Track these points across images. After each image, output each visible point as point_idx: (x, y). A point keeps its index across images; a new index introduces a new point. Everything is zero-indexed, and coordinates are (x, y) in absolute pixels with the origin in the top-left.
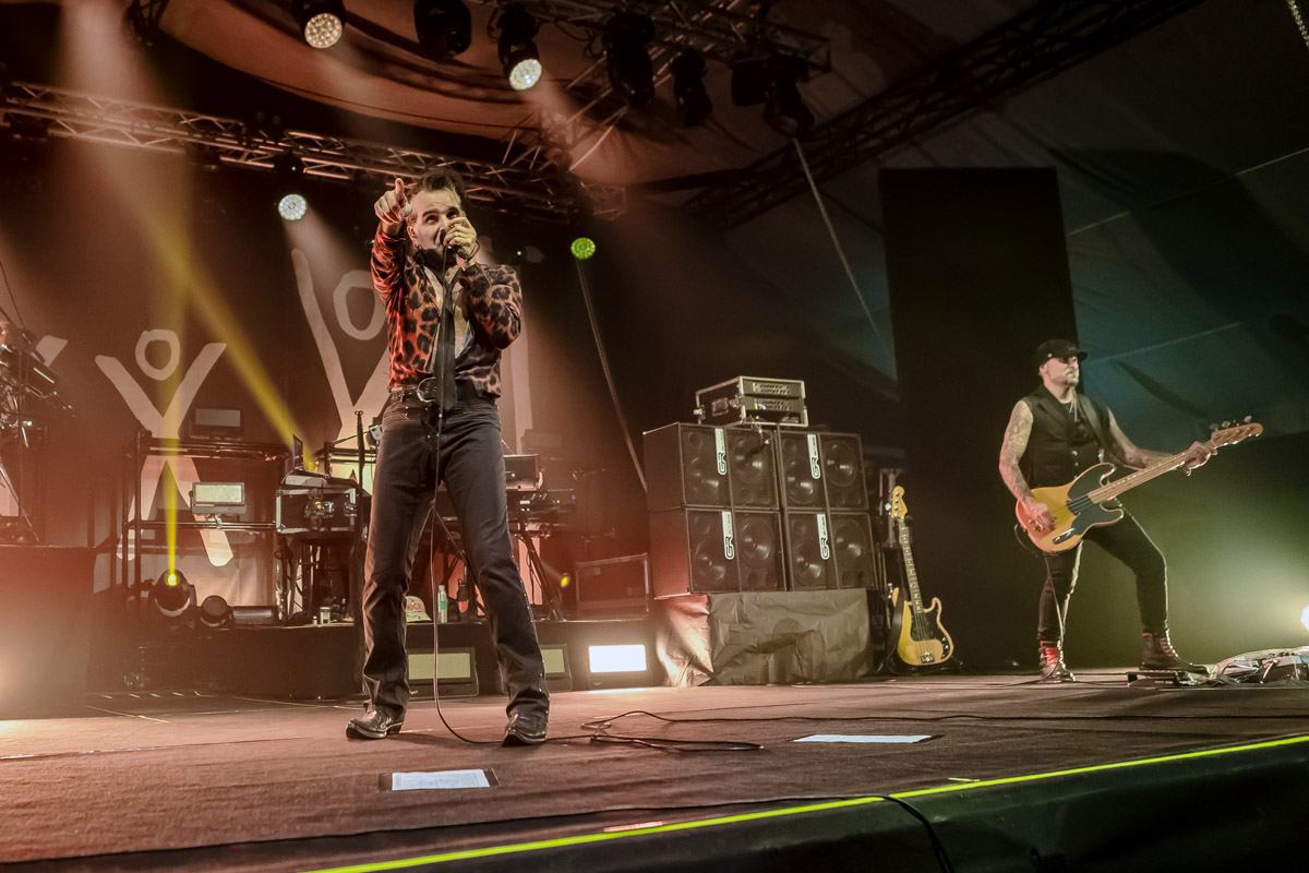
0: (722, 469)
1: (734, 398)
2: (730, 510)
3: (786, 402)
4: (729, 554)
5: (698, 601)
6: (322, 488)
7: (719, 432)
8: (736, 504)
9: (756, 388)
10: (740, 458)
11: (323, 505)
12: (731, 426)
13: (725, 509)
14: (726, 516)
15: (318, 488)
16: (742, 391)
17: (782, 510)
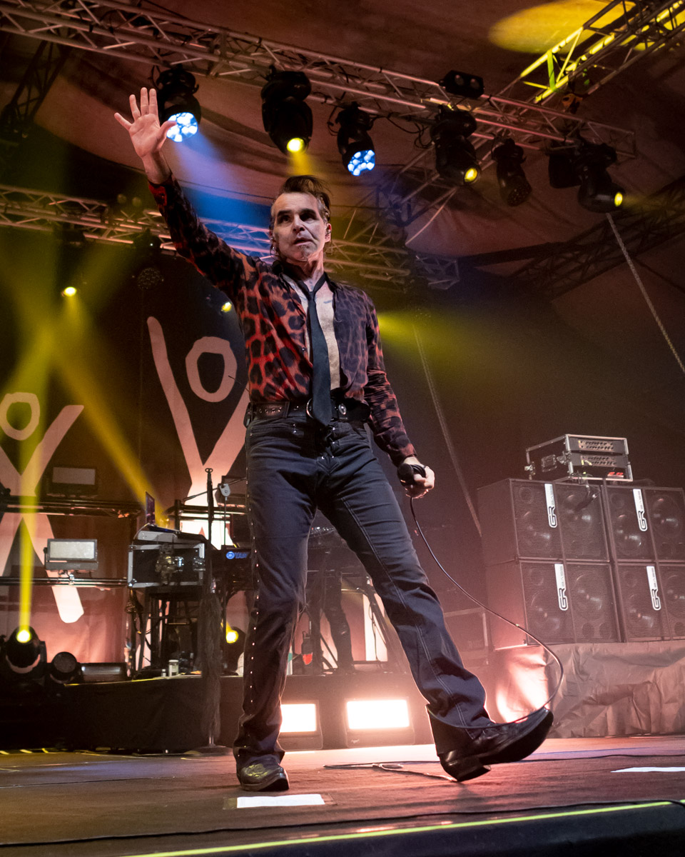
0: (553, 522)
1: (561, 455)
2: (562, 562)
3: (610, 459)
4: (563, 604)
5: (535, 652)
6: (173, 543)
7: (548, 488)
8: (569, 556)
9: (582, 445)
11: (173, 560)
12: (558, 482)
13: (558, 561)
14: (559, 568)
15: (169, 543)
16: (568, 448)
17: (612, 562)
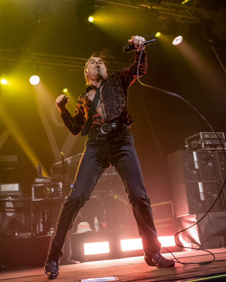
1: (199, 140)
3: (218, 141)
5: (192, 217)
7: (194, 153)
9: (206, 136)
10: (203, 162)
11: (50, 189)
12: (199, 150)
13: (200, 181)
16: (202, 138)
17: (221, 181)
